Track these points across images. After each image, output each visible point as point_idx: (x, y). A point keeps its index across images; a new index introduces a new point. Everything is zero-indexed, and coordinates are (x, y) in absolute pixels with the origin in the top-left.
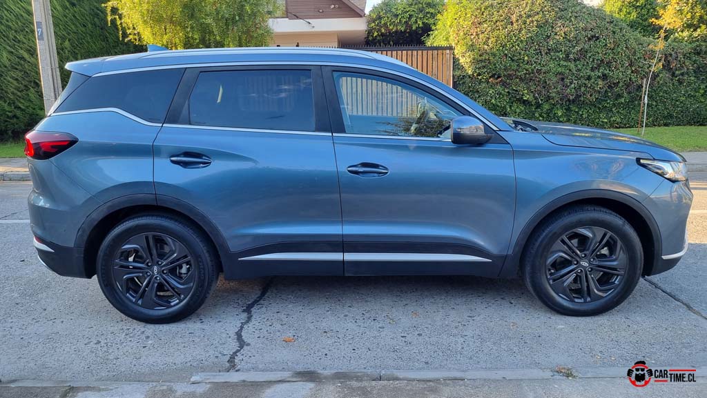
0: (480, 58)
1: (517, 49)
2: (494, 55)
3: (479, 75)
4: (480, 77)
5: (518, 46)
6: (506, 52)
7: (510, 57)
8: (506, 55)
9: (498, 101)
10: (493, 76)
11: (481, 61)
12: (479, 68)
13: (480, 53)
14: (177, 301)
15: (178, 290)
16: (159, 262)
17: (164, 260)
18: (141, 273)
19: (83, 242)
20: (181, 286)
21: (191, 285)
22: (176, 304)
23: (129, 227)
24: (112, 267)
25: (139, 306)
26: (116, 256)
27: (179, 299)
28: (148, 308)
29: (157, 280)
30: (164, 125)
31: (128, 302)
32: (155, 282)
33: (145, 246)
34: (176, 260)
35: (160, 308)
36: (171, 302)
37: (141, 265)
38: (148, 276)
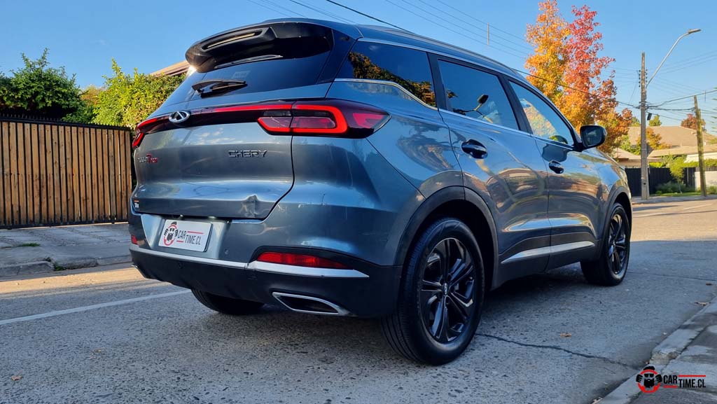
14: (462, 325)
15: (466, 310)
16: (450, 277)
17: (452, 274)
18: (437, 295)
19: (403, 256)
20: (467, 305)
21: (471, 302)
22: (463, 330)
23: (438, 231)
24: (420, 290)
25: (438, 341)
26: (422, 273)
27: (463, 323)
28: (444, 341)
29: (447, 302)
30: (440, 110)
31: (430, 337)
32: (446, 305)
33: (445, 256)
34: (464, 271)
35: (452, 338)
36: (457, 329)
37: (439, 284)
38: (441, 298)
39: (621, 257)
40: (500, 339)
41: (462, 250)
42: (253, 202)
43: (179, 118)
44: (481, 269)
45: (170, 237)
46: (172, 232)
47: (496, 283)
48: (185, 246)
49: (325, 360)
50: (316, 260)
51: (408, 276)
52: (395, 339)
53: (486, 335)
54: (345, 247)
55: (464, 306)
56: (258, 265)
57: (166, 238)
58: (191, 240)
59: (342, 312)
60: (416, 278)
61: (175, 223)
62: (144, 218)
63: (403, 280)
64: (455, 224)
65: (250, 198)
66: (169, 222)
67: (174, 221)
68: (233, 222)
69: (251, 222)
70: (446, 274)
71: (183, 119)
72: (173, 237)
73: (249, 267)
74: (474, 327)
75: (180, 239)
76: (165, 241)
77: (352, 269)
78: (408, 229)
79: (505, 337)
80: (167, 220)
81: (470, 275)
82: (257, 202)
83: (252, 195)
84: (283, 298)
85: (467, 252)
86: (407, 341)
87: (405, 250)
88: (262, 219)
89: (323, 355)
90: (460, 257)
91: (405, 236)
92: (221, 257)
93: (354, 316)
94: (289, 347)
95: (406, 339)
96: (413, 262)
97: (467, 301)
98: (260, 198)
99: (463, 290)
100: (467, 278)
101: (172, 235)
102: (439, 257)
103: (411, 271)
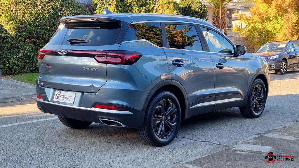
0: (21, 26)
1: (43, 22)
2: (30, 24)
3: (20, 36)
4: (20, 38)
5: (44, 19)
6: (37, 23)
7: (39, 26)
8: (36, 25)
9: (31, 53)
10: (28, 38)
11: (22, 28)
12: (20, 32)
13: (20, 22)
14: (171, 132)
15: (172, 127)
16: (166, 114)
17: (167, 113)
18: (160, 120)
19: (146, 106)
20: (173, 125)
21: (175, 124)
22: (171, 134)
23: (160, 96)
24: (152, 119)
25: (159, 137)
26: (154, 112)
27: (171, 131)
28: (162, 138)
29: (164, 123)
30: (164, 48)
31: (156, 136)
32: (164, 124)
33: (163, 106)
34: (172, 111)
35: (166, 137)
36: (168, 134)
37: (161, 116)
38: (162, 121)
39: (260, 105)
40: (188, 139)
41: (171, 103)
42: (92, 87)
43: (62, 53)
44: (179, 111)
45: (58, 97)
46: (59, 95)
47: (187, 116)
48: (65, 101)
49: (117, 145)
50: (114, 107)
51: (148, 113)
52: (143, 136)
53: (183, 138)
54: (125, 104)
55: (172, 125)
56: (94, 109)
57: (56, 98)
58: (67, 99)
59: (123, 126)
60: (151, 114)
61: (60, 92)
62: (46, 89)
63: (146, 115)
64: (168, 94)
65: (91, 85)
66: (57, 92)
67: (59, 91)
68: (85, 93)
69: (91, 94)
70: (164, 113)
71: (64, 53)
72: (60, 97)
73: (91, 110)
74: (176, 133)
75: (62, 98)
76: (56, 99)
77: (127, 111)
78: (148, 97)
79: (191, 138)
80: (56, 91)
81: (174, 113)
82: (94, 87)
83: (92, 84)
84: (103, 121)
85: (173, 104)
86: (147, 137)
87: (147, 104)
88: (96, 93)
89: (117, 143)
90: (170, 106)
91: (147, 99)
92: (80, 105)
93: (128, 127)
94: (103, 140)
95: (147, 136)
96: (150, 108)
97: (173, 123)
98: (95, 85)
99: (171, 119)
100: (173, 114)
101: (59, 97)
102: (161, 106)
103: (149, 112)
